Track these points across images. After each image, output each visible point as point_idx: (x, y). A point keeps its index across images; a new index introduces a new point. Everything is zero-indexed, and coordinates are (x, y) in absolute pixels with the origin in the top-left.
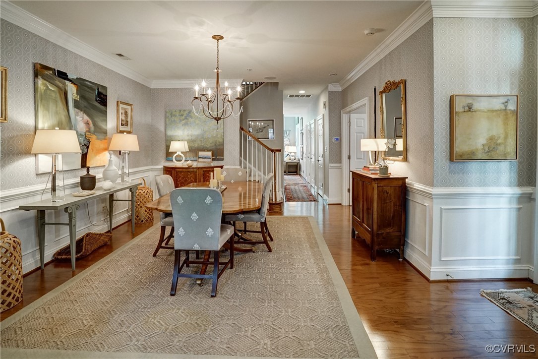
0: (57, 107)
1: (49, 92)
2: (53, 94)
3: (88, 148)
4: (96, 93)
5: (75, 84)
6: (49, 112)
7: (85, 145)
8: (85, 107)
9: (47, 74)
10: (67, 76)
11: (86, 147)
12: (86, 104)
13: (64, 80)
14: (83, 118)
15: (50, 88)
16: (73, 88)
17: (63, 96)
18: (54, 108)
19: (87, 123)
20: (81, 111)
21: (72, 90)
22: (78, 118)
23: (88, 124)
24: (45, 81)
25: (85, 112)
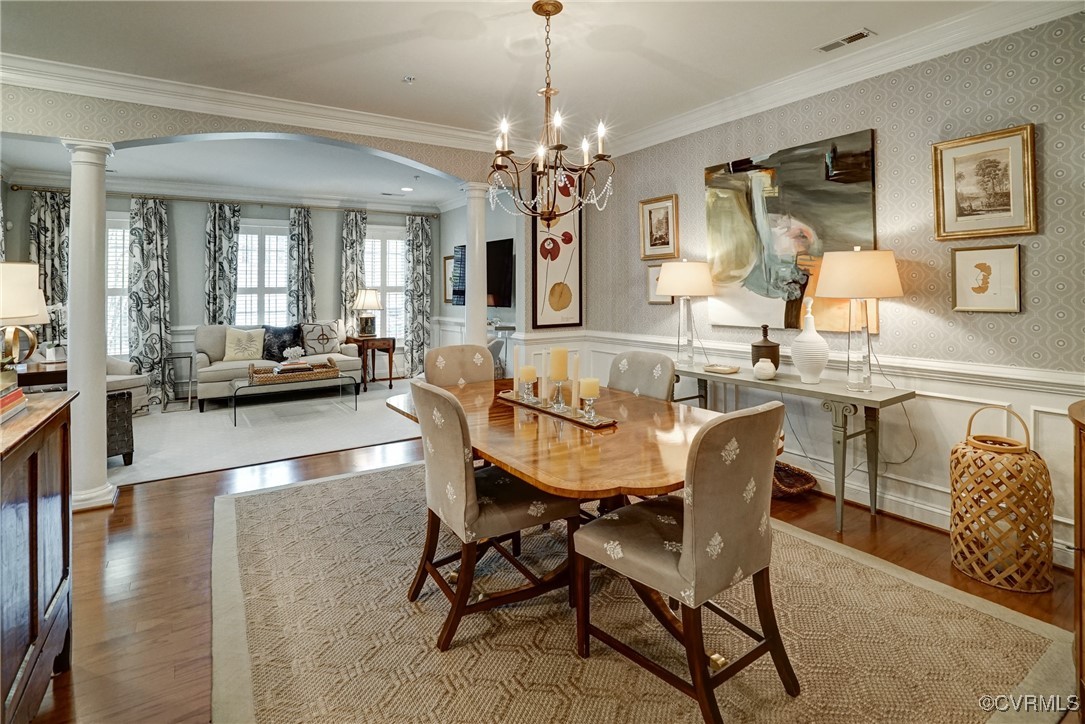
0: (732, 223)
1: (719, 203)
2: (727, 204)
3: (803, 287)
4: (828, 161)
5: (767, 169)
6: (720, 233)
7: (795, 282)
8: (794, 203)
9: (717, 178)
10: (752, 161)
11: (797, 287)
12: (797, 197)
13: (744, 173)
14: (789, 228)
15: (721, 195)
16: (764, 179)
17: (744, 200)
18: (729, 225)
19: (802, 236)
20: (784, 214)
21: (761, 183)
22: (777, 230)
23: (804, 237)
24: (713, 190)
25: (794, 214)
